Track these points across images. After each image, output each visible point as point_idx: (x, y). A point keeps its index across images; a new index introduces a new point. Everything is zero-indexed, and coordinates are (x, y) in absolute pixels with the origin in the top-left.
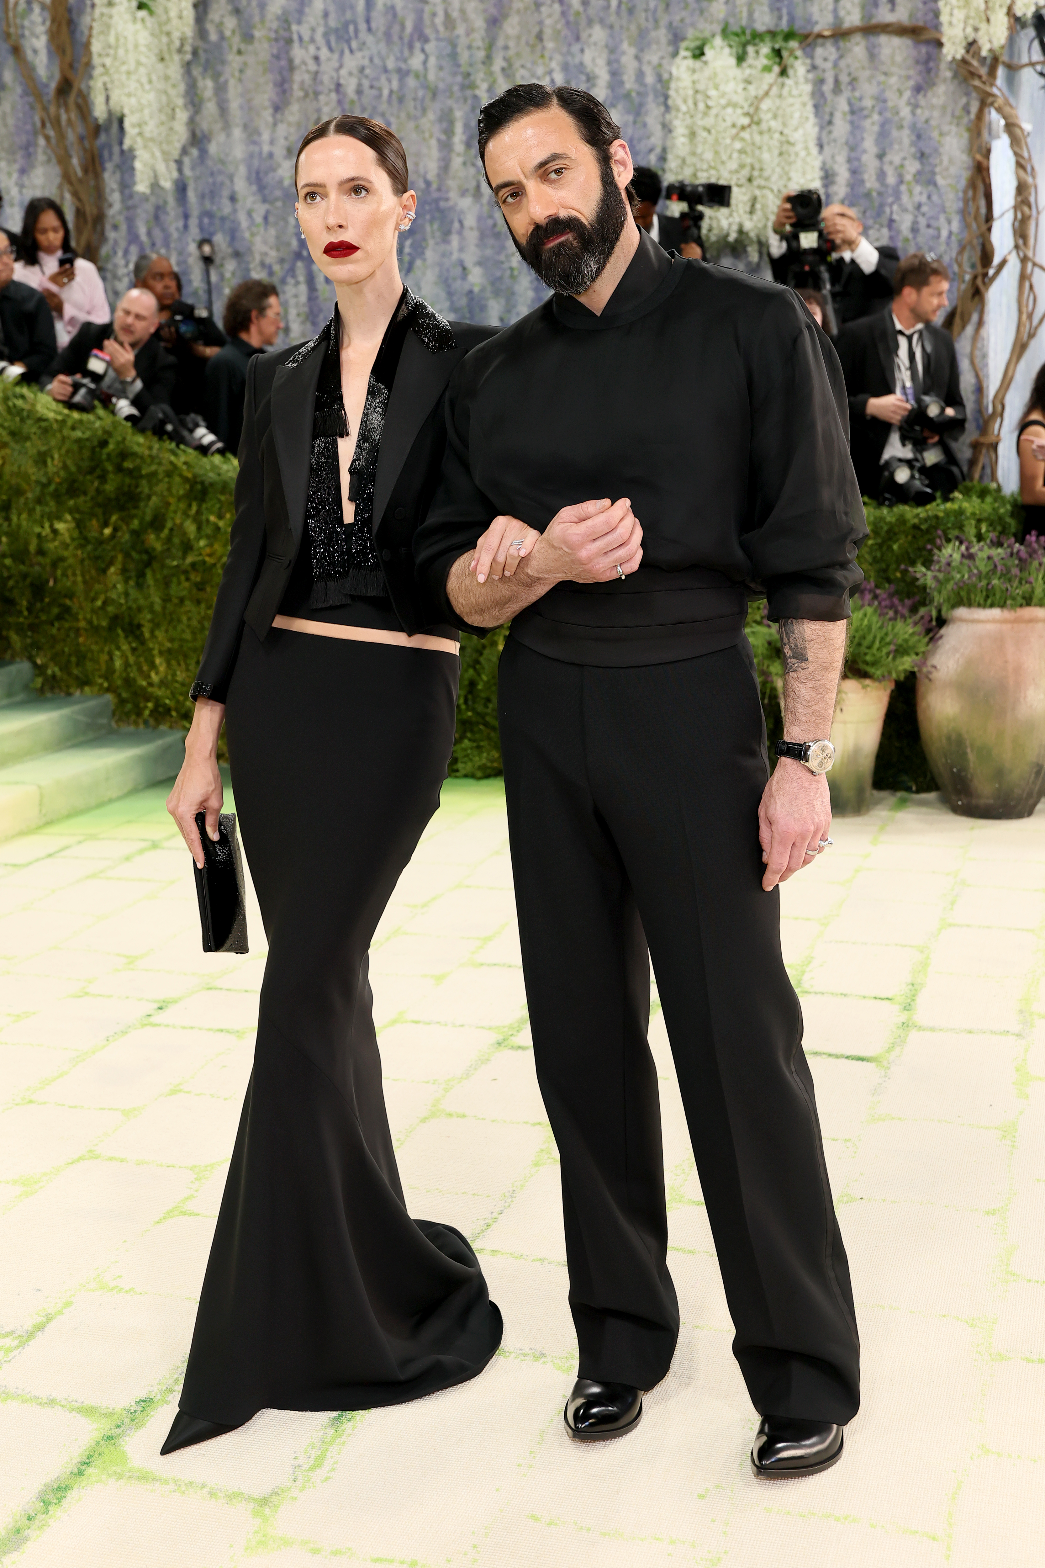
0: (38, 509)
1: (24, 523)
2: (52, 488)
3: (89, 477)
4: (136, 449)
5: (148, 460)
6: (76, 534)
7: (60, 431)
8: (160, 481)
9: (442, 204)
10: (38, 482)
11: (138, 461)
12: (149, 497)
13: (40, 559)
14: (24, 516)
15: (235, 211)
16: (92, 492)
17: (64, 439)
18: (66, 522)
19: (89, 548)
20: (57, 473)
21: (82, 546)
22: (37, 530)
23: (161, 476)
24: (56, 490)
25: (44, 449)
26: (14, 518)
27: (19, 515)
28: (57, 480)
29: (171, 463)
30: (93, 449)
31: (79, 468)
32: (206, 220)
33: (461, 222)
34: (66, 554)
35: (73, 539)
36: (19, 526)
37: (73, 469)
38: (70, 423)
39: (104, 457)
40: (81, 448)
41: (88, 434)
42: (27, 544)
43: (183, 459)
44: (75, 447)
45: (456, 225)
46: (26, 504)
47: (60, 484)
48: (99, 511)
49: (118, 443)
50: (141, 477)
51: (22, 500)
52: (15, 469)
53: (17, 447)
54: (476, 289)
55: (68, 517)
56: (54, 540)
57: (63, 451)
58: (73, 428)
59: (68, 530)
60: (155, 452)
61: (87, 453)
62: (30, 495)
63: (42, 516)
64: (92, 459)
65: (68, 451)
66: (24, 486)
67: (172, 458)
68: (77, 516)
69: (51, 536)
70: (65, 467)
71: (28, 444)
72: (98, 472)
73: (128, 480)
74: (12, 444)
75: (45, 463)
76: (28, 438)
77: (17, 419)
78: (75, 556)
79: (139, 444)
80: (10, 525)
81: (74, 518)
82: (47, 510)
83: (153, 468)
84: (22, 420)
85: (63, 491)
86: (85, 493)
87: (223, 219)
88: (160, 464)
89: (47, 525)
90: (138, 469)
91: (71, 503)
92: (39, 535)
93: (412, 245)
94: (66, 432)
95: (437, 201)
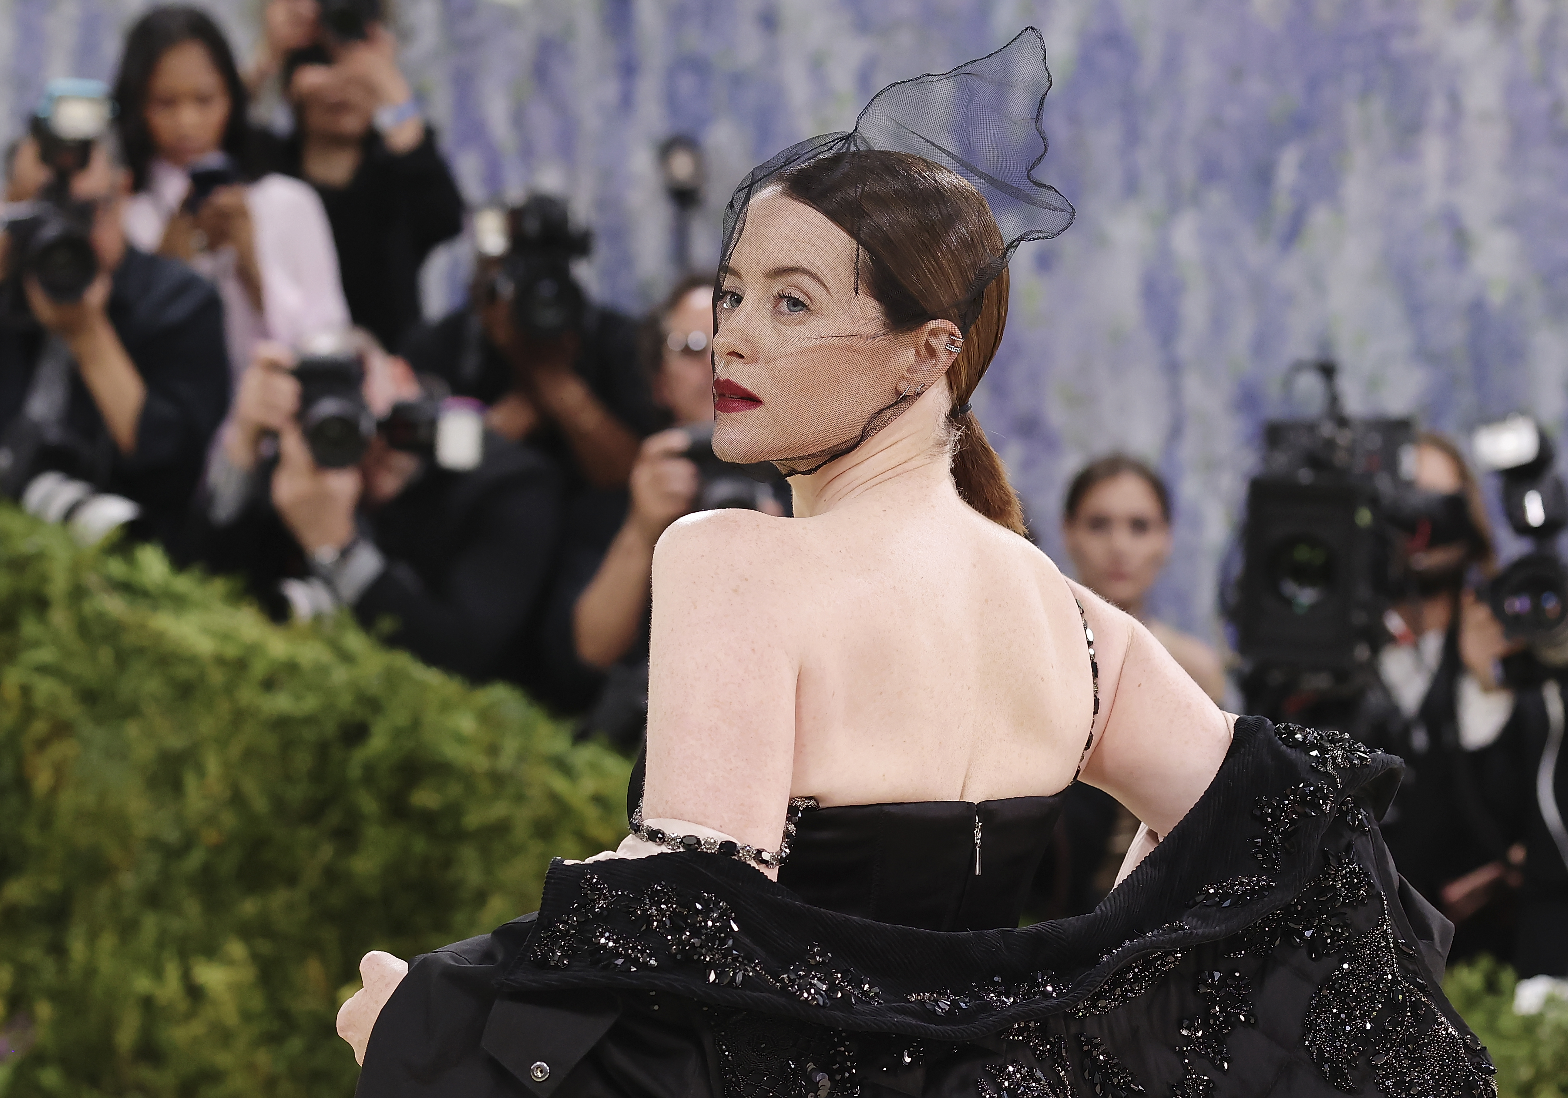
0: (150, 924)
1: (106, 965)
2: (194, 860)
3: (305, 833)
4: (453, 752)
5: (485, 786)
6: (257, 1002)
7: (229, 689)
8: (515, 851)
9: (1399, 46)
10: (154, 843)
11: (455, 790)
12: (481, 898)
13: (146, 1074)
14: (108, 942)
15: (772, 58)
16: (311, 876)
17: (239, 717)
18: (230, 962)
19: (295, 1044)
20: (210, 820)
21: (272, 1039)
22: (142, 984)
23: (521, 832)
24: (207, 869)
25: (176, 742)
26: (77, 948)
27: (93, 937)
28: (210, 836)
29: (555, 798)
30: (322, 750)
31: (279, 805)
32: (687, 84)
33: (1454, 100)
34: (223, 1059)
35: (247, 1016)
36: (90, 972)
37: (260, 804)
38: (259, 669)
39: (355, 771)
40: (287, 746)
41: (310, 704)
42: (109, 1025)
43: (589, 785)
44: (270, 743)
45: (1438, 108)
46: (115, 905)
47: (218, 850)
48: (329, 935)
49: (398, 733)
50: (460, 835)
51: (103, 895)
52: (89, 799)
53: (98, 735)
54: (1497, 297)
55: (236, 949)
56: (190, 1015)
57: (235, 750)
58: (269, 684)
59: (236, 988)
60: (505, 762)
61: (303, 761)
62: (128, 881)
63: (161, 944)
64: (318, 775)
65: (250, 754)
66: (113, 852)
67: (559, 784)
68: (265, 947)
69: (182, 1006)
70: (237, 799)
71: (132, 730)
72: (334, 818)
73: (420, 845)
74: (86, 728)
75: (177, 787)
76: (131, 711)
77: (106, 655)
78: (251, 1067)
79: (461, 739)
80: (62, 970)
81: (255, 957)
82: (176, 925)
83: (499, 810)
84: (122, 659)
85: (228, 865)
86: (291, 879)
87: (738, 80)
88: (520, 798)
89: (172, 972)
90: (454, 810)
91: (249, 907)
92: (147, 1003)
93: (1305, 166)
94: (248, 695)
95: (1382, 35)
